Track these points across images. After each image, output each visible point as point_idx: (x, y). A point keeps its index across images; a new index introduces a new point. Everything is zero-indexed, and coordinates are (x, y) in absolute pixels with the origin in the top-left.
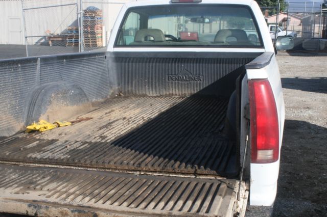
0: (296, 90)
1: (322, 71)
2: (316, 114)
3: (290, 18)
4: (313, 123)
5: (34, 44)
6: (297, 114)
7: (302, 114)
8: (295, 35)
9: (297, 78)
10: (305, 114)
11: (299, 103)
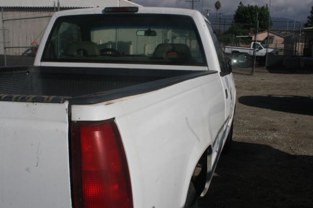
0: (265, 110)
1: (296, 89)
2: (281, 137)
3: (274, 36)
4: (277, 147)
5: (21, 54)
6: (261, 137)
7: (266, 137)
8: (277, 52)
9: (270, 96)
10: (269, 137)
11: (265, 124)
